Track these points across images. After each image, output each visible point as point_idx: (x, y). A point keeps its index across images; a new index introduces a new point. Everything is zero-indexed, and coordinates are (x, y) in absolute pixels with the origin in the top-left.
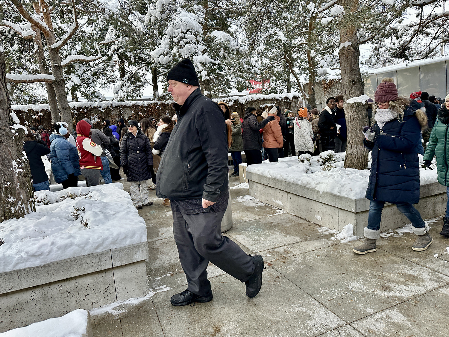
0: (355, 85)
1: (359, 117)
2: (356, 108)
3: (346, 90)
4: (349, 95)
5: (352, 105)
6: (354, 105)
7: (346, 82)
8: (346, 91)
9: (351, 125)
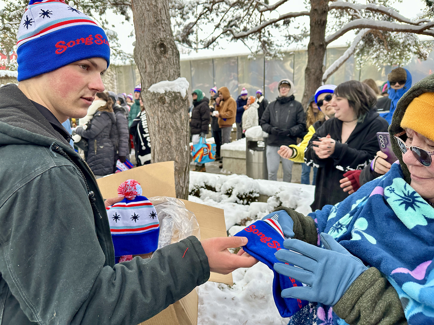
0: (165, 53)
1: (176, 123)
2: (170, 104)
3: (147, 62)
4: (153, 75)
5: (161, 98)
6: (166, 97)
7: (147, 46)
8: (148, 66)
9: (160, 138)
